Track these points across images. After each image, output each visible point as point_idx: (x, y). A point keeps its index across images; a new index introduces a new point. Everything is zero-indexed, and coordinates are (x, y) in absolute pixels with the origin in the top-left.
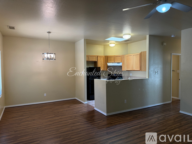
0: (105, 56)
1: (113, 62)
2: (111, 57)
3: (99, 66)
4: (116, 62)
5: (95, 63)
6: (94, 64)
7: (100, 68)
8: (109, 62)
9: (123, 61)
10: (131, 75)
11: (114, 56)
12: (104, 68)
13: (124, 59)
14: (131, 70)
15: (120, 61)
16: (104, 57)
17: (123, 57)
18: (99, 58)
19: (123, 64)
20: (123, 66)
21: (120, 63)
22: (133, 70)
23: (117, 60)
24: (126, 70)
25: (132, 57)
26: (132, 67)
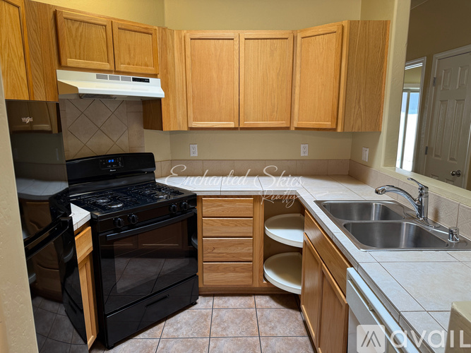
0: (29, 4)
1: (107, 66)
4: (122, 67)
9: (166, 68)
10: (194, 152)
11: (111, 21)
13: (169, 57)
14: (232, 125)
15: (151, 70)
17: (165, 44)
19: (165, 88)
20: (168, 104)
21: (150, 79)
22: (242, 129)
23: (130, 55)
24: (186, 130)
25: (237, 47)
26: (237, 111)
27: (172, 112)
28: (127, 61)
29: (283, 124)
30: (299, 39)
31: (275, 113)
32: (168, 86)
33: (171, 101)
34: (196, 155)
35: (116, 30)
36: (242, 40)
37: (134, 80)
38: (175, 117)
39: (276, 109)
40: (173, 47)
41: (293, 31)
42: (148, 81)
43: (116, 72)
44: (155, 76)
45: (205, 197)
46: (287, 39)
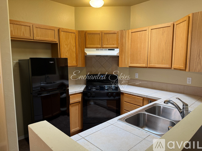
0: (79, 31)
1: (99, 46)
2: (93, 34)
3: (63, 56)
4: (104, 46)
5: (54, 47)
6: (50, 51)
7: (66, 59)
8: (88, 46)
9: (122, 44)
10: (137, 76)
11: (102, 32)
12: (77, 61)
13: (124, 41)
15: (115, 46)
16: (77, 34)
17: (122, 36)
18: (62, 34)
19: (121, 52)
20: (122, 58)
21: (115, 49)
22: (149, 67)
23: (108, 41)
24: (128, 67)
25: (147, 33)
26: (146, 60)
27: (123, 60)
28: (107, 43)
29: (168, 66)
30: (175, 25)
31: (164, 61)
32: (122, 51)
33: (123, 56)
34: (137, 77)
35: (103, 34)
36: (150, 30)
37: (109, 50)
38: (125, 62)
39: (164, 59)
40: (126, 36)
41: (174, 22)
42: (114, 50)
43: (102, 48)
44: (117, 48)
45: (126, 93)
46: (170, 26)
